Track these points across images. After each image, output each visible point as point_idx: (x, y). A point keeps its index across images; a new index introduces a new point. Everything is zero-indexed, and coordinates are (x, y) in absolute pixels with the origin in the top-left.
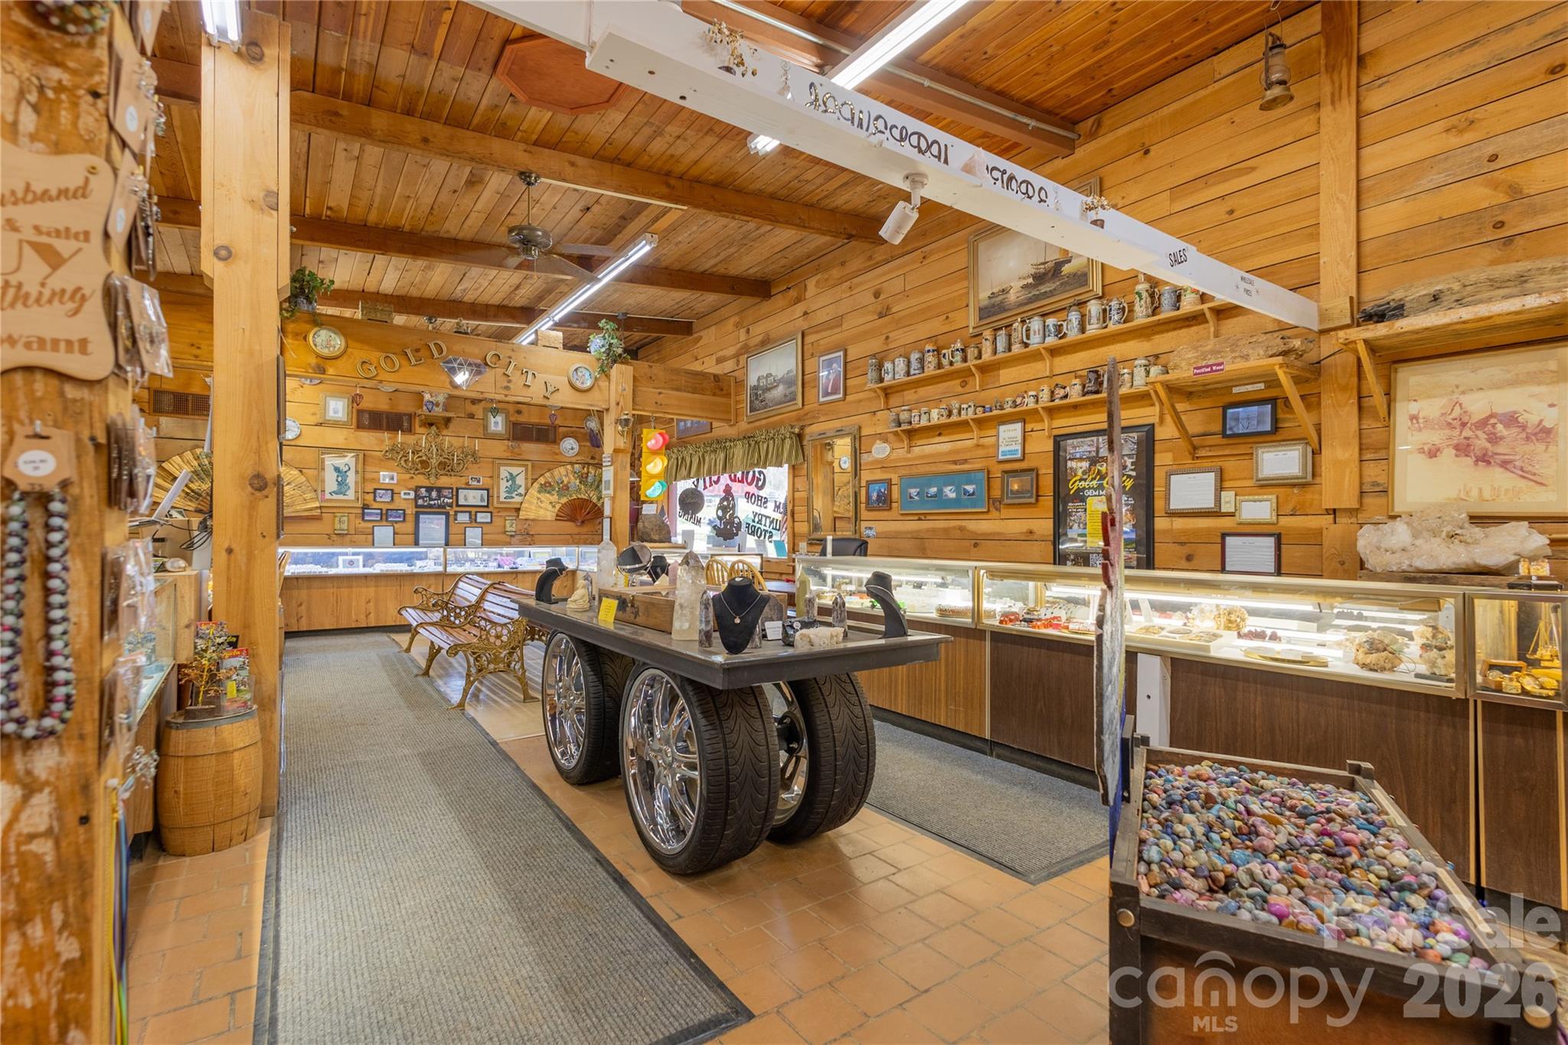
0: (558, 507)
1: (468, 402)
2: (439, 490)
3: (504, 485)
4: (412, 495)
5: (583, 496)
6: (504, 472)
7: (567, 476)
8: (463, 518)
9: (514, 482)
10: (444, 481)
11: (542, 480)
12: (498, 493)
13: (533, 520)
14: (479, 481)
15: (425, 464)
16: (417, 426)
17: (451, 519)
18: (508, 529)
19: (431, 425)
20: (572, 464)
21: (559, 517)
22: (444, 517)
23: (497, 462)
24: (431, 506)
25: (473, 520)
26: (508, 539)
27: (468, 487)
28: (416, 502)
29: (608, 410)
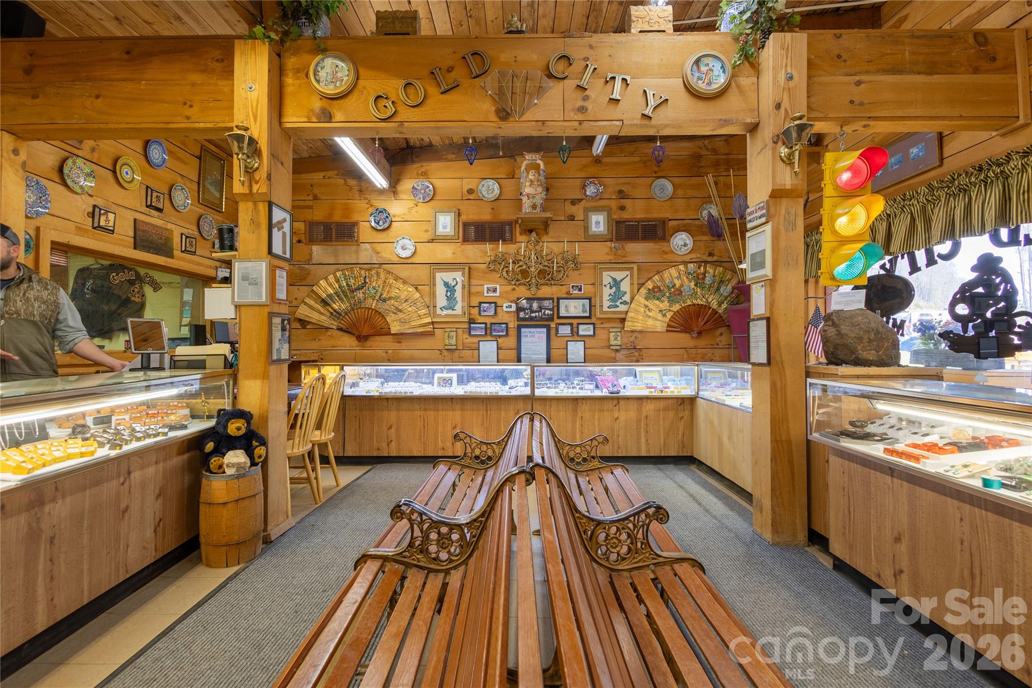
0: (669, 315)
1: (568, 203)
2: (540, 299)
3: (607, 292)
4: (514, 308)
5: (700, 302)
6: (607, 278)
7: (679, 277)
8: (565, 330)
9: (618, 288)
10: (545, 291)
11: (650, 285)
12: (601, 301)
13: (641, 332)
14: (580, 290)
15: (525, 273)
16: (518, 234)
17: (553, 332)
18: (613, 342)
19: (531, 231)
20: (685, 263)
21: (670, 328)
22: (545, 330)
23: (600, 267)
24: (531, 319)
25: (575, 333)
26: (613, 355)
27: (570, 297)
28: (518, 316)
29: (754, 128)
